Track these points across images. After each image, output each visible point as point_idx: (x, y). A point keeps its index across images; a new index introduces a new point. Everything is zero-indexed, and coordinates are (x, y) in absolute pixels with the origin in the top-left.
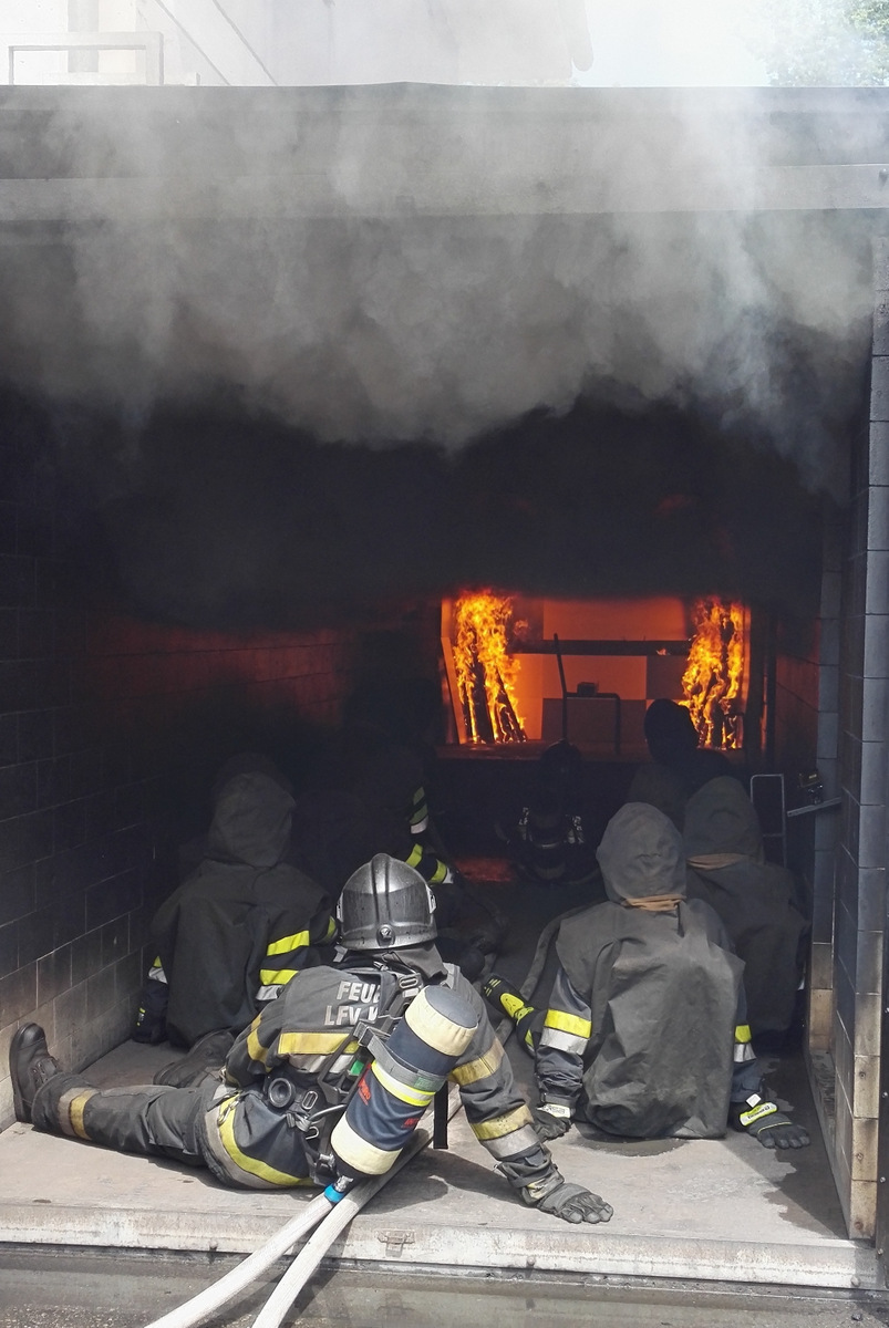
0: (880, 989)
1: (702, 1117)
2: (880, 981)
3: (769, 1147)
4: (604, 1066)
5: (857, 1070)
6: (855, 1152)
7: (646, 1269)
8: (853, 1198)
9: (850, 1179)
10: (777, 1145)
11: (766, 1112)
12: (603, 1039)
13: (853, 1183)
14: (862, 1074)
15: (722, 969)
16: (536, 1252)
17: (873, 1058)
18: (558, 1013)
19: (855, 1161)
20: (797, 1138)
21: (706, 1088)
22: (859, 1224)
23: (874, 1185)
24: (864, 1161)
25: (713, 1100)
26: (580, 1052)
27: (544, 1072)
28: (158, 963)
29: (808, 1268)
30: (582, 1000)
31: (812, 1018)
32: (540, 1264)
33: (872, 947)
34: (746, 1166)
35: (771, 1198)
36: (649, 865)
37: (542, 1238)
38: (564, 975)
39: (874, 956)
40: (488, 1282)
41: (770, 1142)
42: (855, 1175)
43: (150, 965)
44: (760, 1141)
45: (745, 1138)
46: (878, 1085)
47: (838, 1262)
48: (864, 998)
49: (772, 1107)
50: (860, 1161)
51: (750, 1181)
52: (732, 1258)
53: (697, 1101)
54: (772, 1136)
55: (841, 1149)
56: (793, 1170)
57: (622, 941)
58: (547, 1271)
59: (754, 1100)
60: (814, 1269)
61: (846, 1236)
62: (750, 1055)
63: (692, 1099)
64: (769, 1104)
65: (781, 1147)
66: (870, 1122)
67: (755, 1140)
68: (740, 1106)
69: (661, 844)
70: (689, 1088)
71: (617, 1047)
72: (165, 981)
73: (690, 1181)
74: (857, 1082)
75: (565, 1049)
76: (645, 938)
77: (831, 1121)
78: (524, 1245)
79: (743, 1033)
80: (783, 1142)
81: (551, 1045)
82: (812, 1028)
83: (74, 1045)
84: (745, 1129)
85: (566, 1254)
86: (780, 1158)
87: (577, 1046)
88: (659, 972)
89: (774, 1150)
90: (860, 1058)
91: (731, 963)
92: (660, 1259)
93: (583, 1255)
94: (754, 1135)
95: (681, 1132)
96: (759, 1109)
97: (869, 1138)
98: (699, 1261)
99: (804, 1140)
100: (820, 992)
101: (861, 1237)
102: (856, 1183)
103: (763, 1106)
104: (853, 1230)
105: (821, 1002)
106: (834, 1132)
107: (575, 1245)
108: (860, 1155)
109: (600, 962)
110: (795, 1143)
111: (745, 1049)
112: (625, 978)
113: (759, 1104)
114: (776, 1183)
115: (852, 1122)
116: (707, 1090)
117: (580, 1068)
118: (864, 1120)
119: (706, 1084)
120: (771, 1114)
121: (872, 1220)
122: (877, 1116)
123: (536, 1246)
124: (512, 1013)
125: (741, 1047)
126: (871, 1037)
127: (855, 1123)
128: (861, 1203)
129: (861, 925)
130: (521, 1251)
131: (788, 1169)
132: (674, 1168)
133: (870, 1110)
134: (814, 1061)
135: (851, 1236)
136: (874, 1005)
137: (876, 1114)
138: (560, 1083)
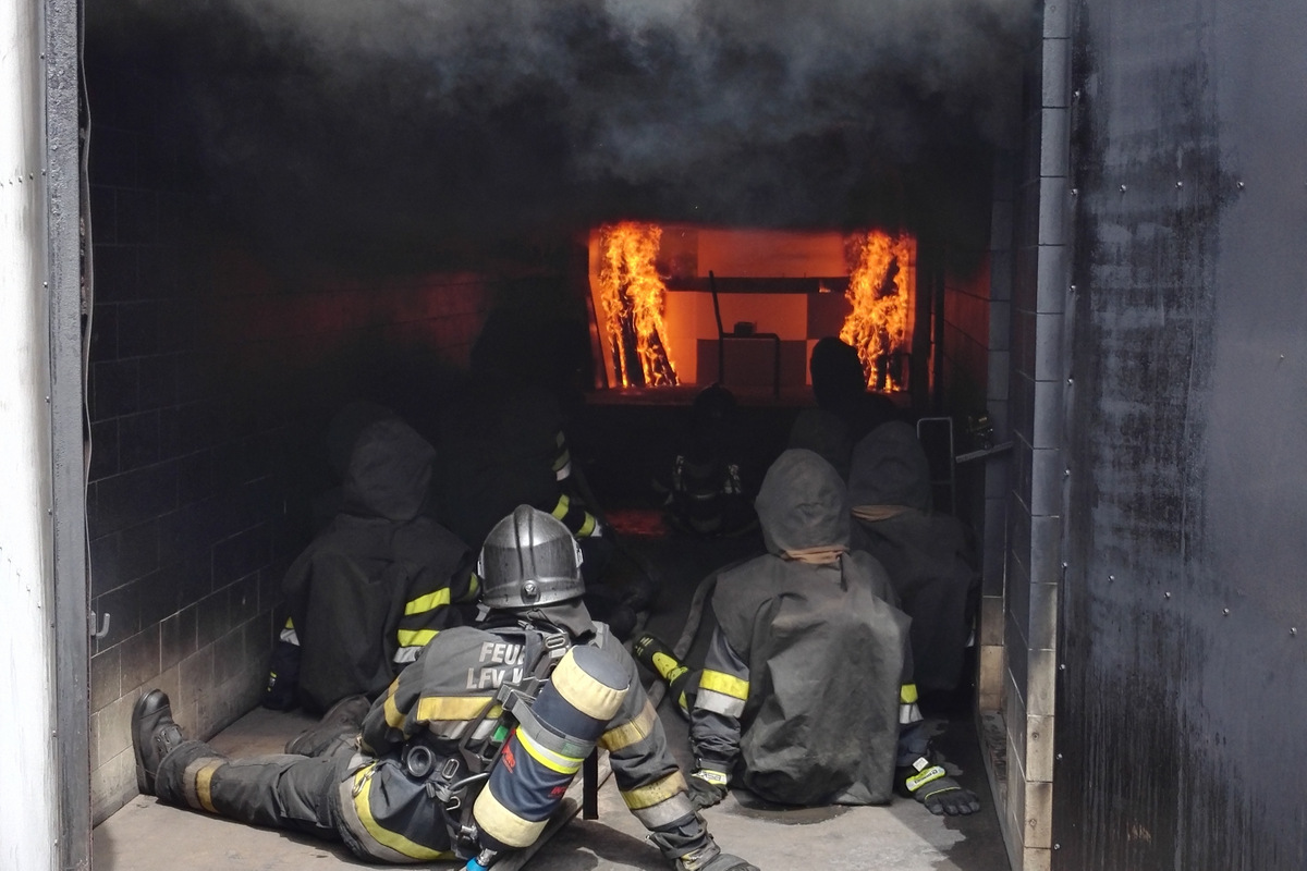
0: (1054, 645)
1: (867, 783)
2: (1054, 636)
3: (937, 814)
4: (762, 730)
5: (1030, 731)
6: (1028, 818)
9: (1022, 847)
10: (945, 811)
11: (933, 776)
12: (762, 699)
13: (1025, 850)
14: (1035, 735)
15: (887, 625)
17: (1047, 718)
18: (714, 674)
19: (1028, 827)
20: (966, 804)
21: (870, 751)
23: (1048, 853)
24: (1038, 828)
25: (877, 765)
26: (738, 714)
27: (698, 736)
28: (289, 624)
30: (739, 661)
31: (982, 677)
33: (1045, 599)
34: (912, 835)
35: (940, 867)
36: (810, 515)
38: (721, 633)
39: (1049, 609)
41: (938, 808)
42: (1028, 842)
43: (281, 627)
44: (927, 807)
45: (911, 806)
46: (1052, 746)
48: (1037, 654)
49: (938, 771)
50: (1033, 827)
51: (917, 850)
53: (861, 766)
54: (940, 802)
55: (1012, 812)
56: (962, 838)
57: (782, 596)
59: (921, 763)
62: (916, 716)
63: (856, 764)
64: (937, 768)
65: (949, 814)
66: (1043, 786)
67: (922, 806)
68: (904, 771)
69: (823, 493)
70: (852, 752)
71: (777, 710)
72: (296, 642)
73: (854, 850)
74: (1031, 744)
75: (721, 711)
76: (804, 593)
77: (1003, 785)
79: (909, 693)
80: (952, 809)
81: (706, 708)
82: (982, 686)
83: (201, 712)
84: (911, 795)
86: (949, 825)
87: (734, 708)
88: (821, 629)
89: (942, 817)
90: (1033, 718)
91: (897, 619)
94: (921, 801)
95: (843, 798)
96: (926, 774)
97: (1043, 802)
99: (974, 806)
100: (992, 649)
102: (1029, 850)
103: (931, 770)
105: (992, 659)
106: (1006, 797)
108: (1034, 820)
109: (758, 621)
110: (964, 809)
111: (911, 710)
112: (784, 635)
113: (927, 767)
114: (945, 852)
115: (1024, 786)
116: (872, 754)
117: (736, 732)
118: (1037, 784)
119: (871, 748)
120: (939, 778)
122: (1051, 779)
124: (665, 675)
125: (906, 708)
126: (1045, 696)
127: (1028, 787)
129: (1034, 577)
131: (956, 836)
132: (837, 837)
133: (1043, 773)
134: (985, 722)
136: (1047, 662)
137: (1050, 777)
138: (715, 748)
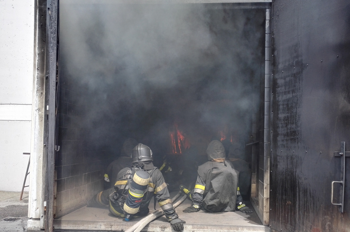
1: (230, 206)
2: (269, 167)
4: (210, 195)
6: (264, 206)
8: (264, 216)
10: (246, 212)
11: (243, 206)
16: (194, 229)
17: (268, 184)
18: (198, 185)
19: (264, 208)
22: (265, 222)
23: (269, 213)
25: (233, 203)
26: (203, 193)
35: (246, 220)
37: (196, 226)
38: (199, 177)
39: (268, 162)
41: (244, 212)
42: (264, 211)
46: (269, 190)
47: (261, 230)
48: (266, 171)
52: (238, 230)
53: (229, 203)
54: (245, 211)
55: (261, 208)
56: (250, 216)
57: (213, 169)
59: (241, 203)
61: (262, 225)
62: (239, 194)
63: (228, 202)
64: (244, 204)
65: (247, 213)
68: (238, 205)
69: (221, 147)
73: (227, 218)
74: (265, 190)
75: (199, 193)
76: (218, 167)
77: (258, 207)
78: (192, 228)
79: (238, 189)
80: (247, 212)
84: (239, 210)
85: (201, 230)
87: (202, 192)
90: (265, 185)
91: (236, 172)
92: (222, 230)
93: (205, 230)
94: (241, 211)
96: (242, 205)
97: (267, 202)
98: (230, 231)
101: (266, 225)
102: (265, 213)
104: (264, 223)
105: (254, 186)
107: (203, 227)
109: (208, 174)
112: (214, 175)
114: (246, 218)
115: (263, 199)
117: (202, 197)
118: (266, 198)
121: (268, 221)
122: (269, 197)
123: (195, 228)
126: (267, 180)
128: (266, 217)
129: (265, 155)
132: (224, 216)
135: (264, 225)
136: (268, 173)
138: (197, 200)
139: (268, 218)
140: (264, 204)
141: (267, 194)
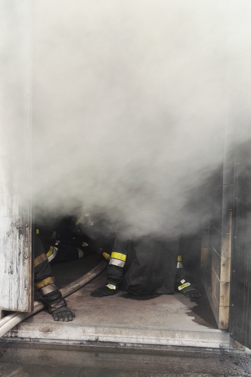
1: (166, 287)
2: (231, 229)
3: (188, 297)
5: (222, 263)
6: (221, 295)
7: (141, 341)
8: (220, 313)
10: (190, 297)
11: (187, 286)
13: (220, 307)
14: (224, 265)
16: (99, 335)
17: (228, 259)
18: (115, 253)
19: (221, 299)
20: (198, 294)
22: (222, 323)
23: (228, 308)
24: (225, 299)
26: (122, 266)
27: (109, 273)
29: (203, 340)
30: (124, 249)
31: (202, 258)
32: (101, 339)
34: (180, 304)
35: (189, 314)
37: (101, 329)
38: (118, 240)
39: (229, 219)
40: (81, 346)
41: (188, 296)
42: (221, 304)
44: (185, 295)
45: (179, 295)
46: (230, 269)
47: (214, 338)
48: (224, 236)
49: (189, 284)
50: (223, 299)
51: (182, 308)
52: (173, 337)
53: (165, 281)
54: (189, 294)
55: (214, 295)
56: (196, 305)
58: (103, 342)
59: (183, 281)
60: (205, 341)
61: (217, 328)
62: (182, 266)
63: (163, 281)
64: (188, 283)
65: (192, 297)
66: (226, 284)
67: (183, 295)
68: (178, 284)
74: (222, 268)
75: (117, 265)
78: (94, 332)
79: (179, 258)
80: (193, 295)
81: (112, 264)
84: (180, 292)
85: (110, 335)
86: (192, 301)
87: (121, 264)
89: (189, 299)
90: (223, 259)
92: (146, 337)
93: (117, 336)
94: (183, 294)
96: (184, 285)
97: (226, 290)
98: (161, 338)
99: (200, 295)
100: (204, 249)
101: (223, 328)
102: (221, 307)
103: (186, 284)
104: (220, 326)
105: (205, 252)
106: (211, 291)
107: (114, 332)
108: (223, 296)
110: (197, 296)
111: (180, 264)
114: (191, 309)
115: (219, 284)
117: (122, 272)
118: (224, 283)
120: (189, 286)
121: (227, 322)
123: (99, 332)
126: (227, 250)
127: (221, 284)
128: (223, 315)
129: (224, 207)
130: (93, 334)
131: (194, 304)
132: (154, 304)
133: (227, 279)
134: (203, 271)
135: (219, 328)
136: (228, 238)
137: (229, 280)
138: (113, 277)
139: (228, 317)
140: (221, 292)
141: (226, 275)
